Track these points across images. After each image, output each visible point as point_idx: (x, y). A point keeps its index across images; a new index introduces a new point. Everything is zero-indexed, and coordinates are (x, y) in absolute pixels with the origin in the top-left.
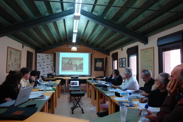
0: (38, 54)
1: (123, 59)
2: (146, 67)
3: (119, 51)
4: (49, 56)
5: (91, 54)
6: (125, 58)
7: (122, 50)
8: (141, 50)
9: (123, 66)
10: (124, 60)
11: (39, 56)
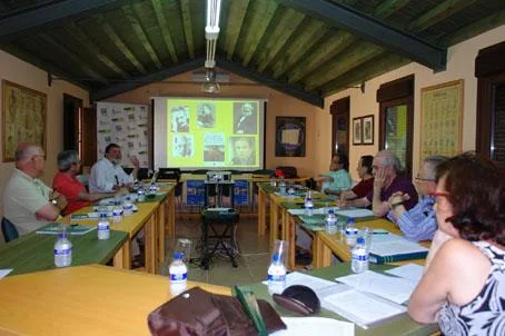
0: (101, 105)
1: (366, 120)
2: (436, 143)
3: (352, 92)
4: (134, 109)
5: (265, 103)
6: (373, 116)
7: (363, 91)
8: (423, 90)
9: (366, 141)
10: (369, 123)
11: (104, 111)
